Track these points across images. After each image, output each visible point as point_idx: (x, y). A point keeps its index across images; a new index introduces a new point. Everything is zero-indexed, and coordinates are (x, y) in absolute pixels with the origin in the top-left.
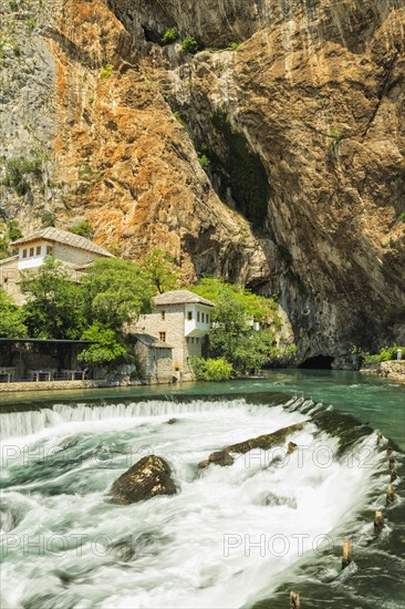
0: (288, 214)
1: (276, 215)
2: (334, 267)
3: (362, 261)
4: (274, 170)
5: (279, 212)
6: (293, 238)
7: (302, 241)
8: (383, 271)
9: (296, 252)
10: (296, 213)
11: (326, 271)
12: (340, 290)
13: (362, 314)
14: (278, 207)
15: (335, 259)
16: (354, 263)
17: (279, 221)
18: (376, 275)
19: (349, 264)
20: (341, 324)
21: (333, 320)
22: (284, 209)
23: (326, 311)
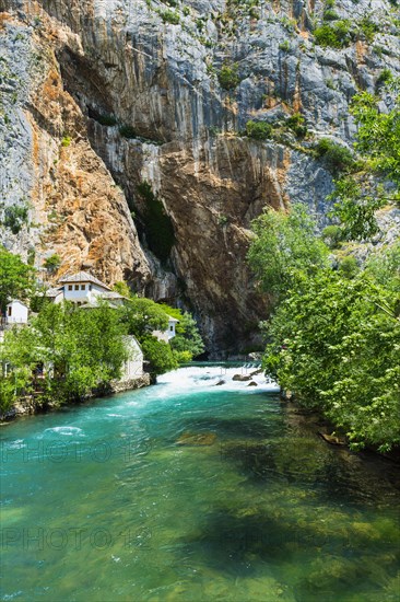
0: (187, 258)
1: (177, 257)
2: (216, 296)
3: (234, 295)
4: (181, 230)
5: (180, 256)
6: (189, 274)
7: (194, 277)
8: (247, 302)
9: (190, 283)
10: (193, 258)
11: (209, 298)
12: (217, 310)
13: (230, 326)
14: (180, 253)
15: (218, 291)
16: (230, 296)
17: (179, 261)
18: (242, 304)
19: (226, 296)
20: (217, 331)
21: (212, 329)
22: (184, 254)
23: (207, 322)
